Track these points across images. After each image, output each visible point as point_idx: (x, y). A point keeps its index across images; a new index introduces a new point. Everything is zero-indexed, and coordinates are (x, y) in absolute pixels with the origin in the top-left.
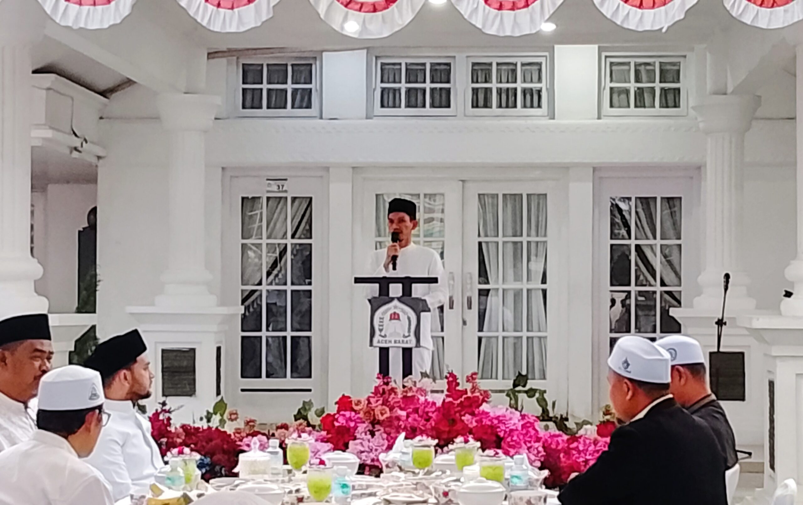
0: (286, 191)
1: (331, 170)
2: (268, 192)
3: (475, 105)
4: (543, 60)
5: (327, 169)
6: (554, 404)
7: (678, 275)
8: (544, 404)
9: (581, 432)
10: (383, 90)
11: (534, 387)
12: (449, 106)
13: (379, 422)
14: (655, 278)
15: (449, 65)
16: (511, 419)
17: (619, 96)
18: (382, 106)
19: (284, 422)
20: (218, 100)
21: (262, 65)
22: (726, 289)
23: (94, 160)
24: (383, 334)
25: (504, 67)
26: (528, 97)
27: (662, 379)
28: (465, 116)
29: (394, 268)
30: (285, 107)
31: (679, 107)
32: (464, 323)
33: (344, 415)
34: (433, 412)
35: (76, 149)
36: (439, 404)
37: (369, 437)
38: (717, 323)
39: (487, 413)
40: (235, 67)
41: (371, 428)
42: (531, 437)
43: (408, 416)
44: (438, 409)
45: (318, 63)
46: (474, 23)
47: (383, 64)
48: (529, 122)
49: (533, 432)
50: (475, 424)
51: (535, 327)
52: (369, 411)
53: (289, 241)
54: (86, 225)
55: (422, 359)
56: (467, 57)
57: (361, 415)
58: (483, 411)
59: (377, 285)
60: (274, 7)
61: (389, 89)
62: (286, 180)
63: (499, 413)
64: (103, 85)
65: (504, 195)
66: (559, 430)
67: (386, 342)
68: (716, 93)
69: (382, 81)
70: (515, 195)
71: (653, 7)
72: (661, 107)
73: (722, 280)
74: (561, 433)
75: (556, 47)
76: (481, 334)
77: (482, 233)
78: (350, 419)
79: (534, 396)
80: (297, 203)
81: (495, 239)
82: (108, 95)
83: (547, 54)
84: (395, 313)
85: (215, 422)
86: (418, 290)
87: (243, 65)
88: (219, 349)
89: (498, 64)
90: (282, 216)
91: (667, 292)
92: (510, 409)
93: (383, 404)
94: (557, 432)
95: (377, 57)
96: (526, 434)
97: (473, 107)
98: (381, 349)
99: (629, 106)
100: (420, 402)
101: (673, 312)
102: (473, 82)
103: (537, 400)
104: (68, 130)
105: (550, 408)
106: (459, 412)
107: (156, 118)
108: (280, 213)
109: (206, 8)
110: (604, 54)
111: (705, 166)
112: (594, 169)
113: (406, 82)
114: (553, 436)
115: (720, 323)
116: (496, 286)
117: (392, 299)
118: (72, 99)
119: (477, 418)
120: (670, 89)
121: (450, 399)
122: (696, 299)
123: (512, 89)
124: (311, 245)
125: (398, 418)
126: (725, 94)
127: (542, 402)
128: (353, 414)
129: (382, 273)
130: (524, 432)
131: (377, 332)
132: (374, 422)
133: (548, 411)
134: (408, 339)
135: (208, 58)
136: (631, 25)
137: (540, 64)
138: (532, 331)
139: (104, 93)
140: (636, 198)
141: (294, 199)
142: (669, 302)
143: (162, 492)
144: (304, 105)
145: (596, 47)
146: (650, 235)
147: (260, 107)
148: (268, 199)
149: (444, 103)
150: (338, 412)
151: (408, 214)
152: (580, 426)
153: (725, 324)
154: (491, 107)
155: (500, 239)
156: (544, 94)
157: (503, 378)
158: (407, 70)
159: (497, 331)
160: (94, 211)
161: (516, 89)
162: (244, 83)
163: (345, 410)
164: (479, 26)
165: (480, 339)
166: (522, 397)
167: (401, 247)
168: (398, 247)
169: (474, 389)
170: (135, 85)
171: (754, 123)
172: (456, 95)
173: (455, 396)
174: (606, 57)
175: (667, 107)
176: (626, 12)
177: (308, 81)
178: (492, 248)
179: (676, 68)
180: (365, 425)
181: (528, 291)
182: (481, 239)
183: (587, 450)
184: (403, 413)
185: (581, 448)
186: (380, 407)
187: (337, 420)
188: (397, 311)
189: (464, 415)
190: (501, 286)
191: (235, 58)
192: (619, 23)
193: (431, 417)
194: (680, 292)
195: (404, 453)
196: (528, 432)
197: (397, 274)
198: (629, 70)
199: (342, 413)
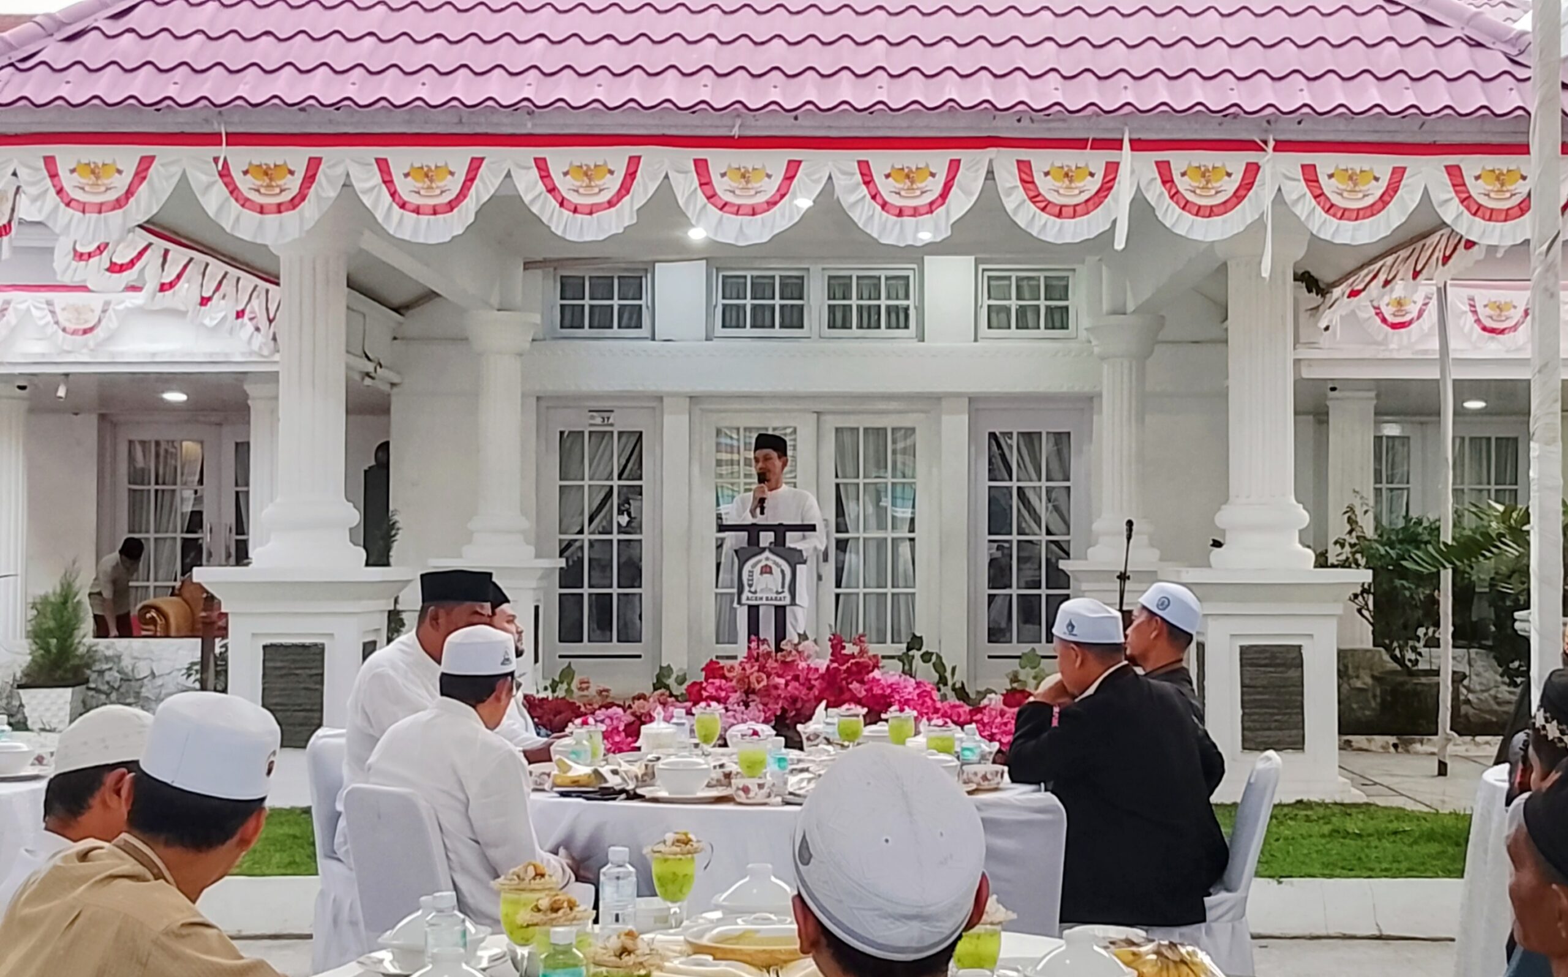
0: (612, 425)
1: (665, 400)
2: (592, 425)
3: (832, 325)
4: (910, 273)
5: (660, 399)
6: (954, 669)
7: (1067, 525)
8: (941, 670)
9: (985, 702)
10: (725, 306)
11: (930, 650)
12: (801, 326)
13: (754, 692)
14: (1040, 527)
15: (802, 278)
16: (906, 687)
17: (998, 314)
18: (724, 326)
19: (641, 692)
20: (537, 318)
21: (583, 278)
22: (1129, 538)
23: (386, 388)
24: (753, 589)
25: (866, 281)
26: (893, 316)
27: (1113, 638)
28: (821, 337)
29: (762, 513)
30: (611, 327)
31: (1067, 328)
32: (820, 578)
33: (713, 683)
34: (816, 680)
35: (368, 375)
36: (822, 670)
37: (743, 708)
38: (1118, 577)
39: (879, 680)
40: (551, 282)
41: (744, 698)
42: (928, 708)
43: (787, 685)
44: (822, 677)
45: (649, 276)
46: (869, 231)
47: (724, 277)
48: (896, 344)
49: (929, 702)
50: (864, 693)
51: (901, 582)
52: (744, 679)
53: (616, 483)
54: (373, 463)
55: (796, 619)
56: (824, 269)
57: (734, 683)
58: (874, 678)
59: (745, 534)
60: (638, 210)
61: (731, 305)
62: (612, 411)
63: (891, 680)
64: (398, 299)
65: (866, 430)
66: (959, 699)
67: (756, 599)
68: (1114, 312)
69: (724, 298)
70: (878, 429)
71: (1074, 217)
72: (1046, 328)
73: (1125, 527)
74: (961, 703)
75: (926, 258)
76: (839, 591)
77: (839, 474)
78: (720, 688)
79: (929, 661)
80: (624, 439)
81: (856, 481)
82: (402, 311)
83: (915, 266)
84: (766, 566)
85: (561, 693)
86: (792, 540)
87: (562, 277)
88: (537, 608)
89: (858, 278)
90: (608, 453)
91: (1052, 542)
92: (903, 676)
93: (759, 671)
94: (957, 702)
95: (718, 269)
96: (922, 705)
97: (829, 327)
98: (750, 607)
99: (1009, 327)
100: (800, 667)
101: (1063, 565)
102: (829, 299)
103: (934, 664)
104: (360, 352)
105: (948, 674)
106: (845, 679)
107: (462, 340)
108: (604, 450)
109: (561, 213)
110: (981, 267)
111: (1100, 395)
112: (970, 399)
113: (752, 298)
114: (954, 707)
115: (1123, 577)
116: (856, 535)
117: (763, 550)
118: (364, 316)
119: (866, 687)
120: (1057, 307)
121: (835, 665)
122: (1090, 551)
123: (875, 306)
124: (641, 487)
125: (776, 687)
126: (1125, 314)
127: (940, 667)
128: (724, 681)
129: (749, 520)
130: (920, 702)
131: (747, 588)
132: (749, 691)
133: (946, 678)
134: (782, 595)
135: (525, 269)
136: (1050, 237)
137: (907, 278)
138: (898, 587)
139: (397, 310)
140: (1019, 433)
141: (620, 433)
142: (1056, 554)
143: (570, 768)
144: (633, 324)
145: (973, 258)
146: (1034, 476)
147: (582, 327)
148: (590, 433)
149: (795, 322)
150: (706, 680)
151: (775, 449)
152: (983, 694)
153: (1128, 578)
154: (851, 328)
155: (861, 481)
156: (912, 313)
157: (893, 642)
158: (752, 284)
159: (858, 587)
160: (384, 447)
161: (879, 307)
162: (562, 298)
163: (714, 678)
164: (875, 235)
165: (838, 596)
166: (917, 662)
167: (771, 490)
168: (766, 489)
169: (862, 652)
170: (437, 299)
171: (1157, 348)
172: (810, 313)
173: (841, 661)
174: (984, 270)
175: (1053, 328)
176: (1043, 222)
177: (638, 296)
178: (852, 490)
179: (1064, 283)
180: (738, 694)
181: (893, 539)
182: (839, 481)
183: (993, 722)
184: (782, 681)
185: (986, 720)
186: (756, 674)
187: (705, 689)
188: (770, 563)
189: (851, 683)
190: (862, 535)
191: (551, 269)
192: (1035, 234)
193: (814, 686)
194: (1069, 542)
195: (828, 724)
196: (924, 702)
197: (767, 519)
198: (1010, 286)
199: (710, 680)
